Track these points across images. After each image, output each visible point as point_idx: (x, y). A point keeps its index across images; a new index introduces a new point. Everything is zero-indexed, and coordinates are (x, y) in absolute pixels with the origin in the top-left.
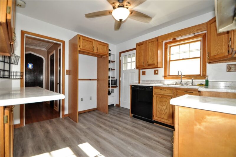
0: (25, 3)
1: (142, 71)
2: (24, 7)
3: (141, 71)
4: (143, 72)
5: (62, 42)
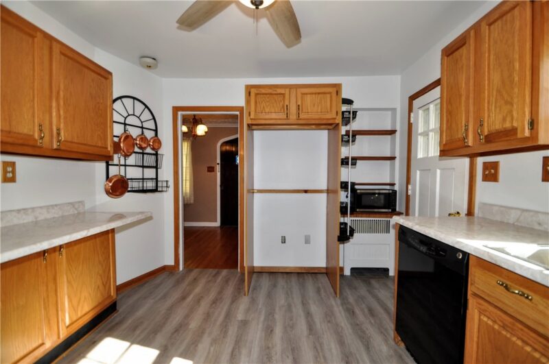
0: (154, 59)
1: (485, 164)
2: (156, 66)
3: (480, 161)
4: (486, 166)
5: (238, 111)
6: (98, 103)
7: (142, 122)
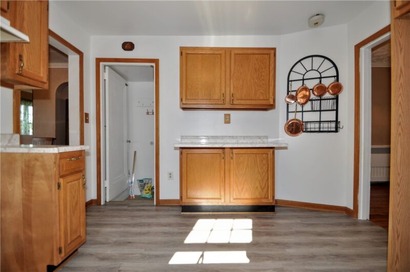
0: (317, 15)
6: (261, 72)
7: (320, 73)
